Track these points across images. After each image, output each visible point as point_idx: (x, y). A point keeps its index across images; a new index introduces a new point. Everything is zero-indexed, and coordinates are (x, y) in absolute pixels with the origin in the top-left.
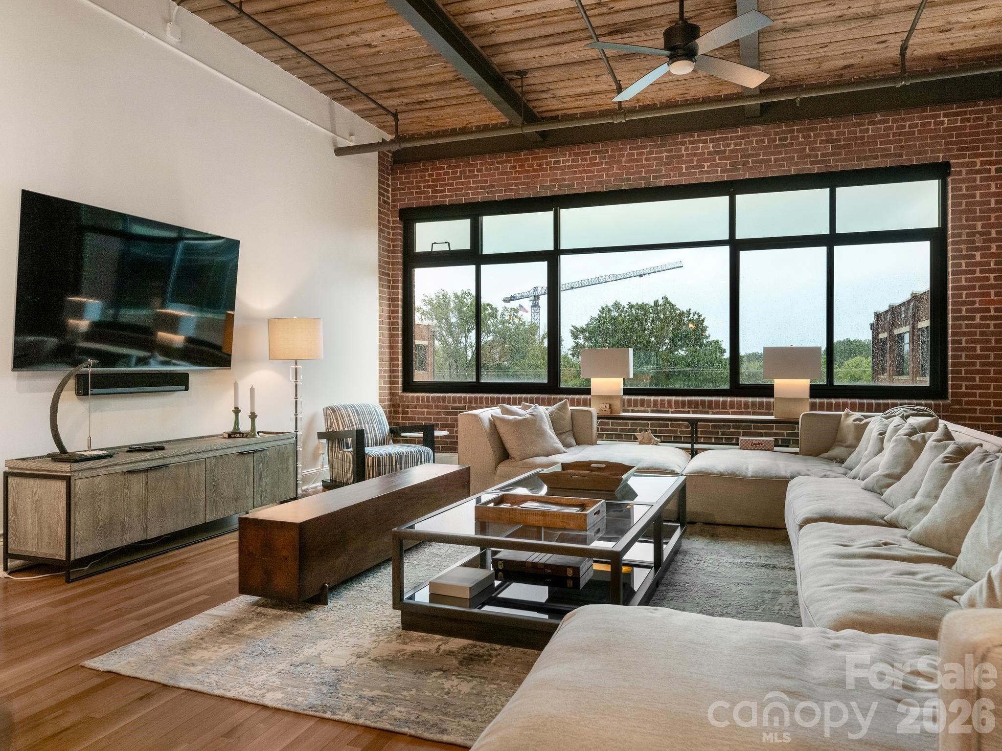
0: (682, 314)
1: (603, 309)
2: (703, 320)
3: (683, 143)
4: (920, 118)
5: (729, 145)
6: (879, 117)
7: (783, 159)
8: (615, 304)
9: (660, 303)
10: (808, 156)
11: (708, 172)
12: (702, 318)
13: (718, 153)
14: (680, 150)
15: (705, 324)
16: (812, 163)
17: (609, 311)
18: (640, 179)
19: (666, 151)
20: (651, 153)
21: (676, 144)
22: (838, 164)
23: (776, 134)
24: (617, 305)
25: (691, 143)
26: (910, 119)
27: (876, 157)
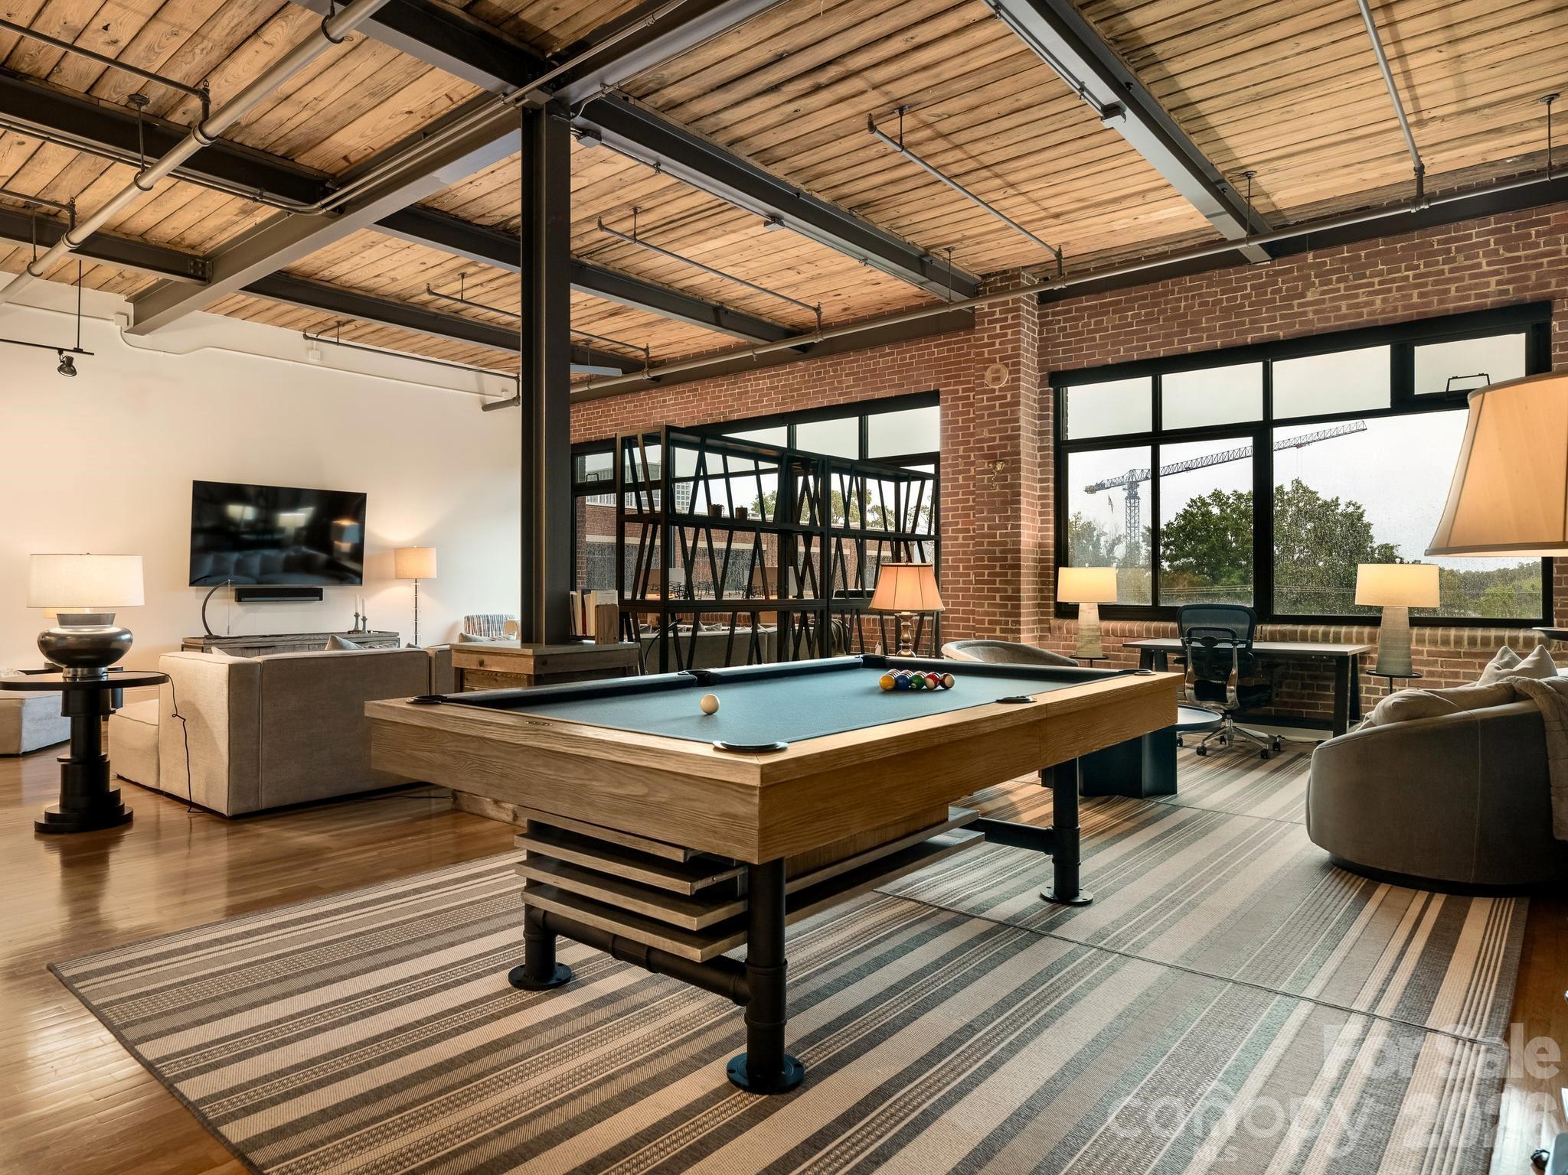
0: (1326, 505)
1: (1192, 501)
2: (1362, 515)
3: (749, 380)
4: (918, 349)
5: (781, 381)
6: (887, 351)
7: (818, 392)
8: (1214, 494)
9: (1285, 490)
10: (836, 389)
11: (766, 406)
12: (1361, 511)
13: (772, 388)
14: (747, 387)
15: (1365, 520)
16: (840, 395)
17: (1204, 504)
18: (720, 414)
19: (739, 388)
20: (727, 390)
21: (744, 381)
22: (858, 395)
23: (814, 369)
24: (1217, 496)
25: (755, 379)
26: (910, 351)
27: (885, 387)
